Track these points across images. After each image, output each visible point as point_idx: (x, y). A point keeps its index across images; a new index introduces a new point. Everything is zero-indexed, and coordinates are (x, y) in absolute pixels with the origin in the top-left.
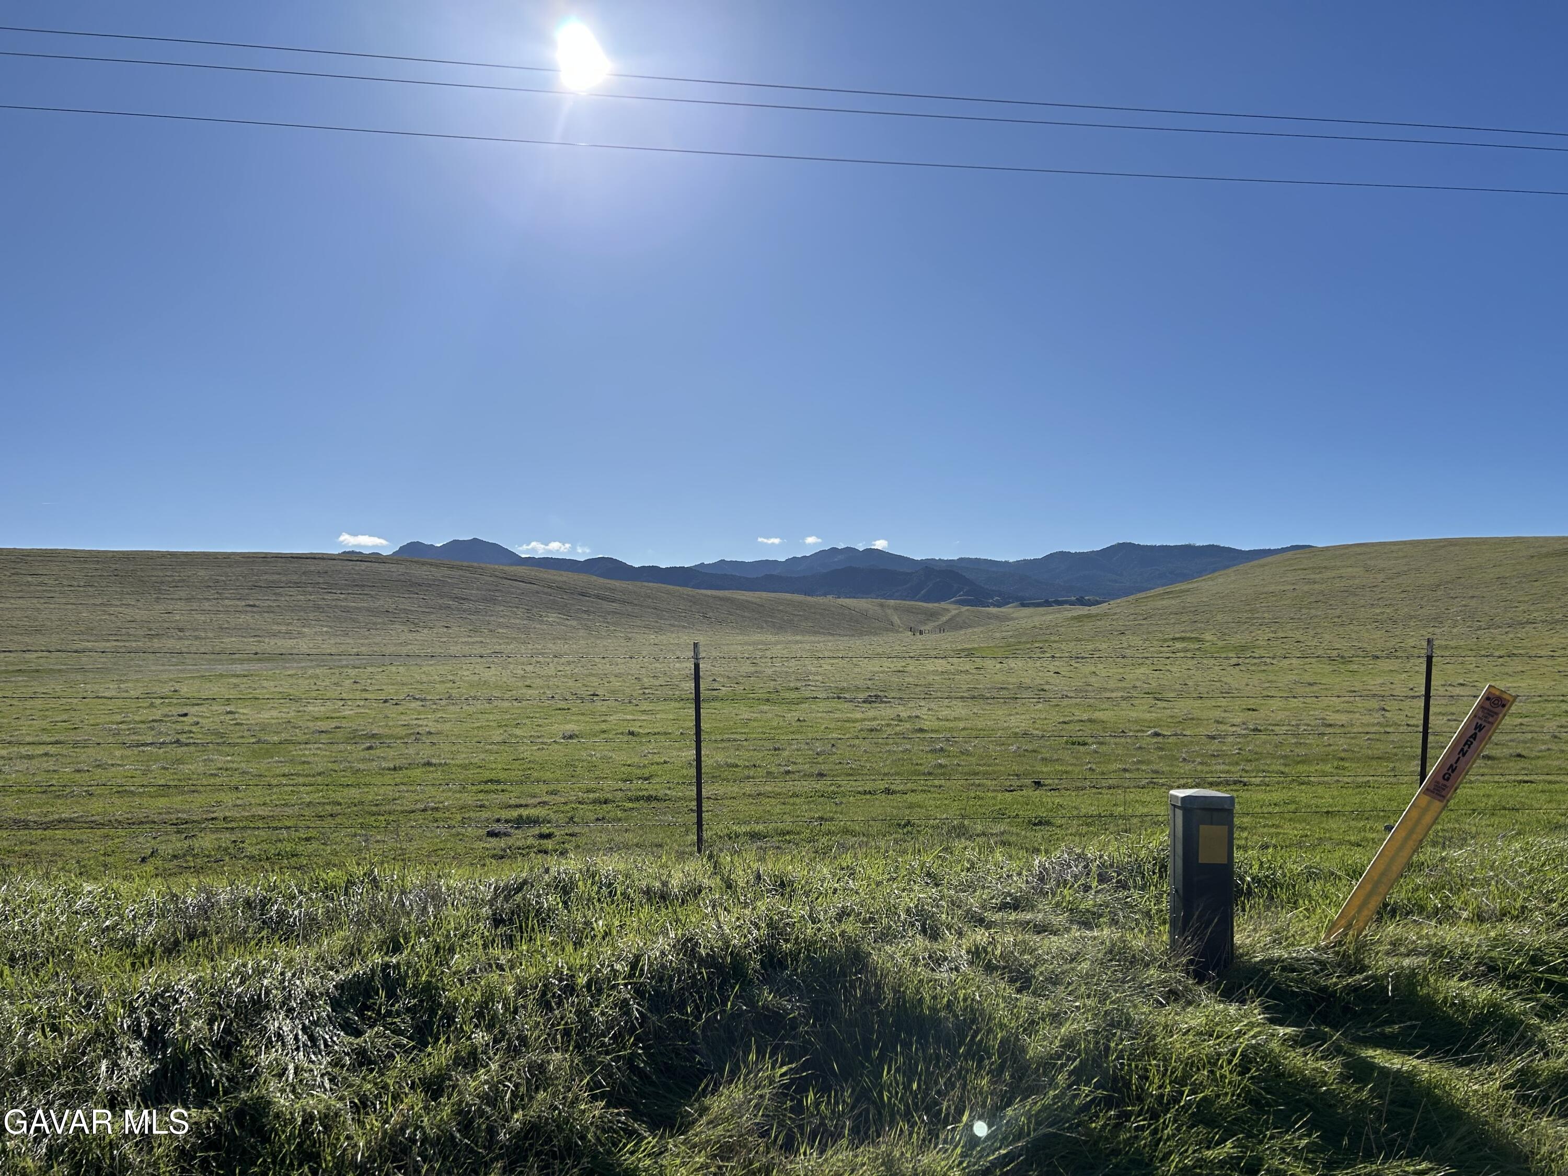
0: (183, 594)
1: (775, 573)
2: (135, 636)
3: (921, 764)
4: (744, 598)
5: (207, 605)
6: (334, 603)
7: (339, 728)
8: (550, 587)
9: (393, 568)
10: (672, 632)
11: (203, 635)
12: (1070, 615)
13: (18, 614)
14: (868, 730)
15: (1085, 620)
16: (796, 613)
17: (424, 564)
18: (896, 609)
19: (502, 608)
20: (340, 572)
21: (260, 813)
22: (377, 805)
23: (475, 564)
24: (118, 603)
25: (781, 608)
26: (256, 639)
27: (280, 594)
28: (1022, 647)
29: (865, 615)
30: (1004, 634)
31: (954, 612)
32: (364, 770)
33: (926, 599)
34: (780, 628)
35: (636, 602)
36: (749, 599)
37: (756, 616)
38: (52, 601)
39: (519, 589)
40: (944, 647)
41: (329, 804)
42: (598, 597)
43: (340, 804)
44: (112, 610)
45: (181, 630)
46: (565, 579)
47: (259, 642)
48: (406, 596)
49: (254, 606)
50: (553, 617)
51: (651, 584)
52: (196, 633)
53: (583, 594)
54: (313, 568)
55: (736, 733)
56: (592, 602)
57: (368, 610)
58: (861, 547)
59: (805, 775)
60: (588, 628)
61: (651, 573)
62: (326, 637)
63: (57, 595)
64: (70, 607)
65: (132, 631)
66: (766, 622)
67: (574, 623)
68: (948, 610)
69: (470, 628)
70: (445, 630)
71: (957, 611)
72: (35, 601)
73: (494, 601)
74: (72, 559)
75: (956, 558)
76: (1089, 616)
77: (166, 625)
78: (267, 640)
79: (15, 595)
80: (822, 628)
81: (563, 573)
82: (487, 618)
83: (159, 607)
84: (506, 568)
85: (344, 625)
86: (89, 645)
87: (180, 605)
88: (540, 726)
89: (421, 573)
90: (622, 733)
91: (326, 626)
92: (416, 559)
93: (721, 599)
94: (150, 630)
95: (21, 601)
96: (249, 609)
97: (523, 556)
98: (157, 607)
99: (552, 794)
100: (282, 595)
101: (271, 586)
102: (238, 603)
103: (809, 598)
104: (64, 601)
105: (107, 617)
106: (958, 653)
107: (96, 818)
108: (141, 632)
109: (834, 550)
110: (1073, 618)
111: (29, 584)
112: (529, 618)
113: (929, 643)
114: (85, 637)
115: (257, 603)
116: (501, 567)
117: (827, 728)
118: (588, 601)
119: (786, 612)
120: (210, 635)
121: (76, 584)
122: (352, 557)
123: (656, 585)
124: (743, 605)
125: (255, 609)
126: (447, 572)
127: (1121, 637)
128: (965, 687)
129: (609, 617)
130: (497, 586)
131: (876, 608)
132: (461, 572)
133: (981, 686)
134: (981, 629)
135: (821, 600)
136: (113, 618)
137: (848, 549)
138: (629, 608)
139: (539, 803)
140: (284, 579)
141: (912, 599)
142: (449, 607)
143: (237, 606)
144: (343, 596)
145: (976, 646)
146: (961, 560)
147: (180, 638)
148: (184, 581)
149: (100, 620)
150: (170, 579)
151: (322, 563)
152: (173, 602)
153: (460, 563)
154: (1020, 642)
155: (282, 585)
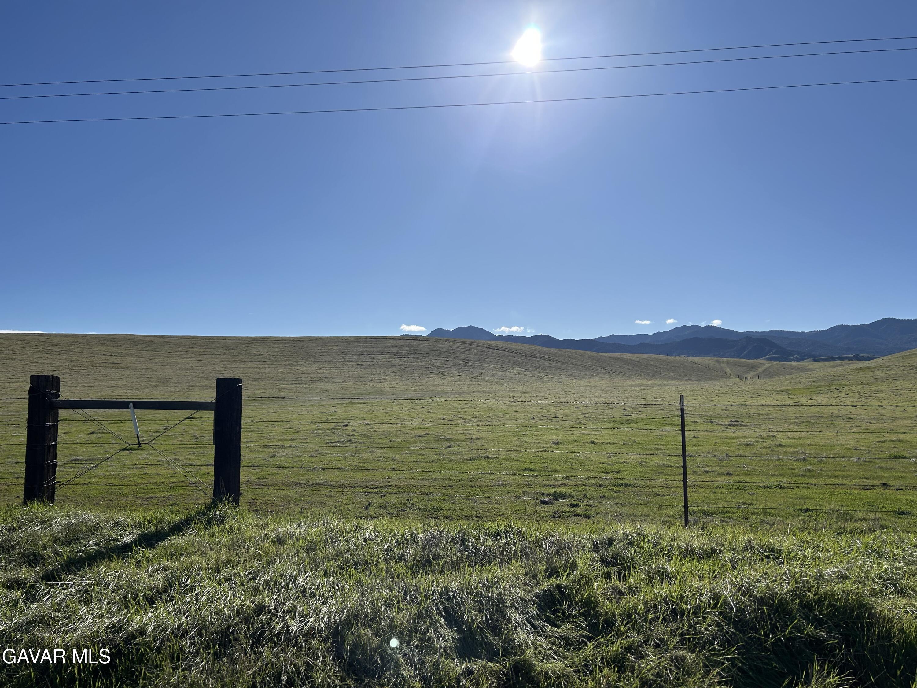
0: (327, 359)
1: (647, 342)
2: (305, 381)
3: (794, 469)
4: (628, 357)
5: (338, 365)
6: (401, 363)
7: (428, 434)
8: (514, 353)
9: (431, 343)
10: (586, 378)
11: (337, 380)
12: (855, 367)
13: (251, 370)
14: (745, 445)
15: (866, 370)
16: (662, 366)
17: (446, 341)
18: (728, 363)
19: (488, 365)
20: (404, 346)
21: (413, 483)
22: (471, 481)
23: (473, 341)
24: (296, 364)
25: (652, 363)
26: (363, 383)
27: (373, 358)
28: (823, 388)
29: (707, 367)
30: (809, 380)
31: (767, 365)
32: (454, 460)
33: (748, 357)
34: (653, 376)
35: (562, 361)
36: (631, 358)
37: (637, 369)
38: (265, 363)
39: (497, 354)
40: (767, 388)
41: (446, 479)
42: (541, 358)
43: (452, 480)
44: (293, 368)
45: (326, 378)
46: (521, 348)
47: (364, 384)
48: (438, 358)
49: (361, 365)
50: (516, 370)
51: (571, 350)
52: (334, 380)
53: (532, 357)
54: (390, 344)
55: (658, 444)
56: (538, 361)
57: (419, 366)
58: (703, 325)
59: (718, 474)
60: (537, 376)
61: (570, 344)
62: (398, 382)
63: (267, 360)
64: (274, 366)
65: (303, 379)
66: (643, 372)
67: (528, 373)
68: (763, 364)
69: (472, 376)
70: (459, 377)
71: (769, 365)
72: (258, 363)
73: (483, 361)
74: (274, 342)
75: (767, 330)
76: (869, 368)
77: (319, 375)
78: (368, 383)
79: (248, 360)
80: (680, 376)
81: (520, 344)
82: (481, 371)
83: (316, 366)
84: (489, 342)
85: (407, 375)
86: (284, 386)
87: (326, 365)
88: (536, 436)
89: (446, 346)
90: (587, 442)
91: (398, 376)
92: (442, 338)
93: (614, 358)
94: (312, 378)
95: (251, 364)
96: (359, 366)
97: (497, 335)
98: (314, 366)
99: (566, 479)
100: (375, 359)
101: (370, 354)
102: (354, 363)
103: (670, 358)
104: (271, 363)
105: (291, 371)
106: (779, 392)
107: (333, 483)
108: (307, 379)
109: (684, 327)
110: (858, 369)
111: (254, 355)
112: (503, 371)
113: (756, 386)
114: (282, 382)
115: (363, 363)
116: (487, 342)
117: (716, 443)
118: (535, 360)
119: (656, 366)
120: (341, 380)
121: (276, 354)
122: (408, 338)
123: (574, 351)
124: (628, 362)
125: (362, 367)
126: (457, 345)
127: (895, 382)
128: (794, 416)
129: (548, 370)
130: (485, 352)
131: (715, 363)
132: (465, 345)
133: (804, 415)
134: (790, 377)
135: (678, 358)
136: (294, 372)
137: (694, 326)
138: (559, 364)
139: (562, 485)
140: (375, 350)
141: (738, 357)
142: (460, 365)
143: (353, 365)
144: (405, 359)
145: (790, 388)
146: (771, 331)
147: (326, 382)
148: (327, 352)
149: (288, 373)
150: (320, 351)
151: (394, 341)
152: (322, 363)
153: (465, 340)
154: (821, 386)
155: (375, 353)
